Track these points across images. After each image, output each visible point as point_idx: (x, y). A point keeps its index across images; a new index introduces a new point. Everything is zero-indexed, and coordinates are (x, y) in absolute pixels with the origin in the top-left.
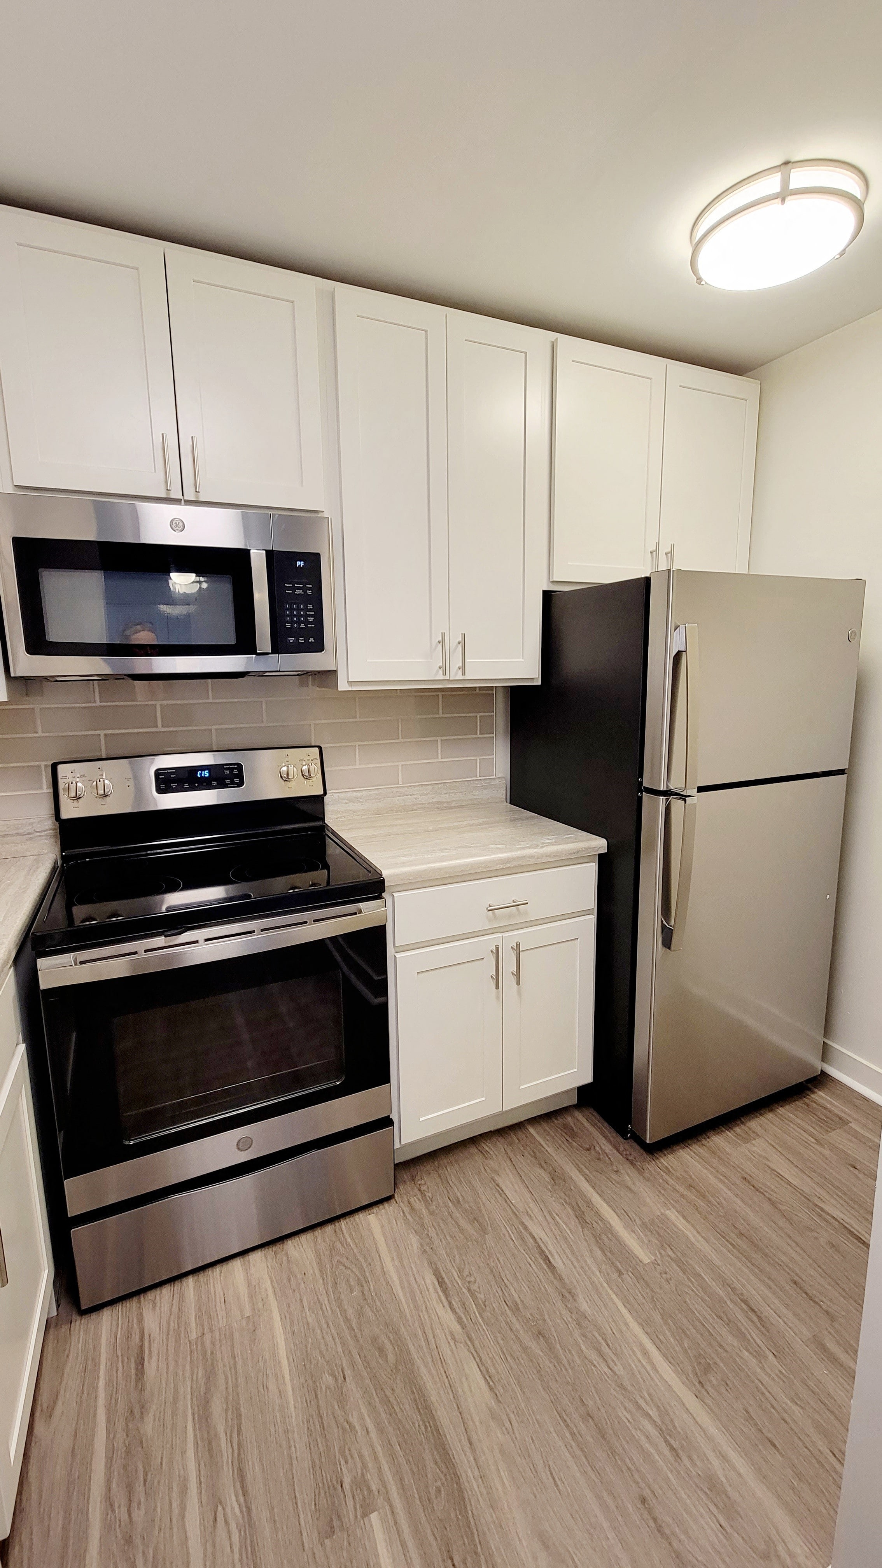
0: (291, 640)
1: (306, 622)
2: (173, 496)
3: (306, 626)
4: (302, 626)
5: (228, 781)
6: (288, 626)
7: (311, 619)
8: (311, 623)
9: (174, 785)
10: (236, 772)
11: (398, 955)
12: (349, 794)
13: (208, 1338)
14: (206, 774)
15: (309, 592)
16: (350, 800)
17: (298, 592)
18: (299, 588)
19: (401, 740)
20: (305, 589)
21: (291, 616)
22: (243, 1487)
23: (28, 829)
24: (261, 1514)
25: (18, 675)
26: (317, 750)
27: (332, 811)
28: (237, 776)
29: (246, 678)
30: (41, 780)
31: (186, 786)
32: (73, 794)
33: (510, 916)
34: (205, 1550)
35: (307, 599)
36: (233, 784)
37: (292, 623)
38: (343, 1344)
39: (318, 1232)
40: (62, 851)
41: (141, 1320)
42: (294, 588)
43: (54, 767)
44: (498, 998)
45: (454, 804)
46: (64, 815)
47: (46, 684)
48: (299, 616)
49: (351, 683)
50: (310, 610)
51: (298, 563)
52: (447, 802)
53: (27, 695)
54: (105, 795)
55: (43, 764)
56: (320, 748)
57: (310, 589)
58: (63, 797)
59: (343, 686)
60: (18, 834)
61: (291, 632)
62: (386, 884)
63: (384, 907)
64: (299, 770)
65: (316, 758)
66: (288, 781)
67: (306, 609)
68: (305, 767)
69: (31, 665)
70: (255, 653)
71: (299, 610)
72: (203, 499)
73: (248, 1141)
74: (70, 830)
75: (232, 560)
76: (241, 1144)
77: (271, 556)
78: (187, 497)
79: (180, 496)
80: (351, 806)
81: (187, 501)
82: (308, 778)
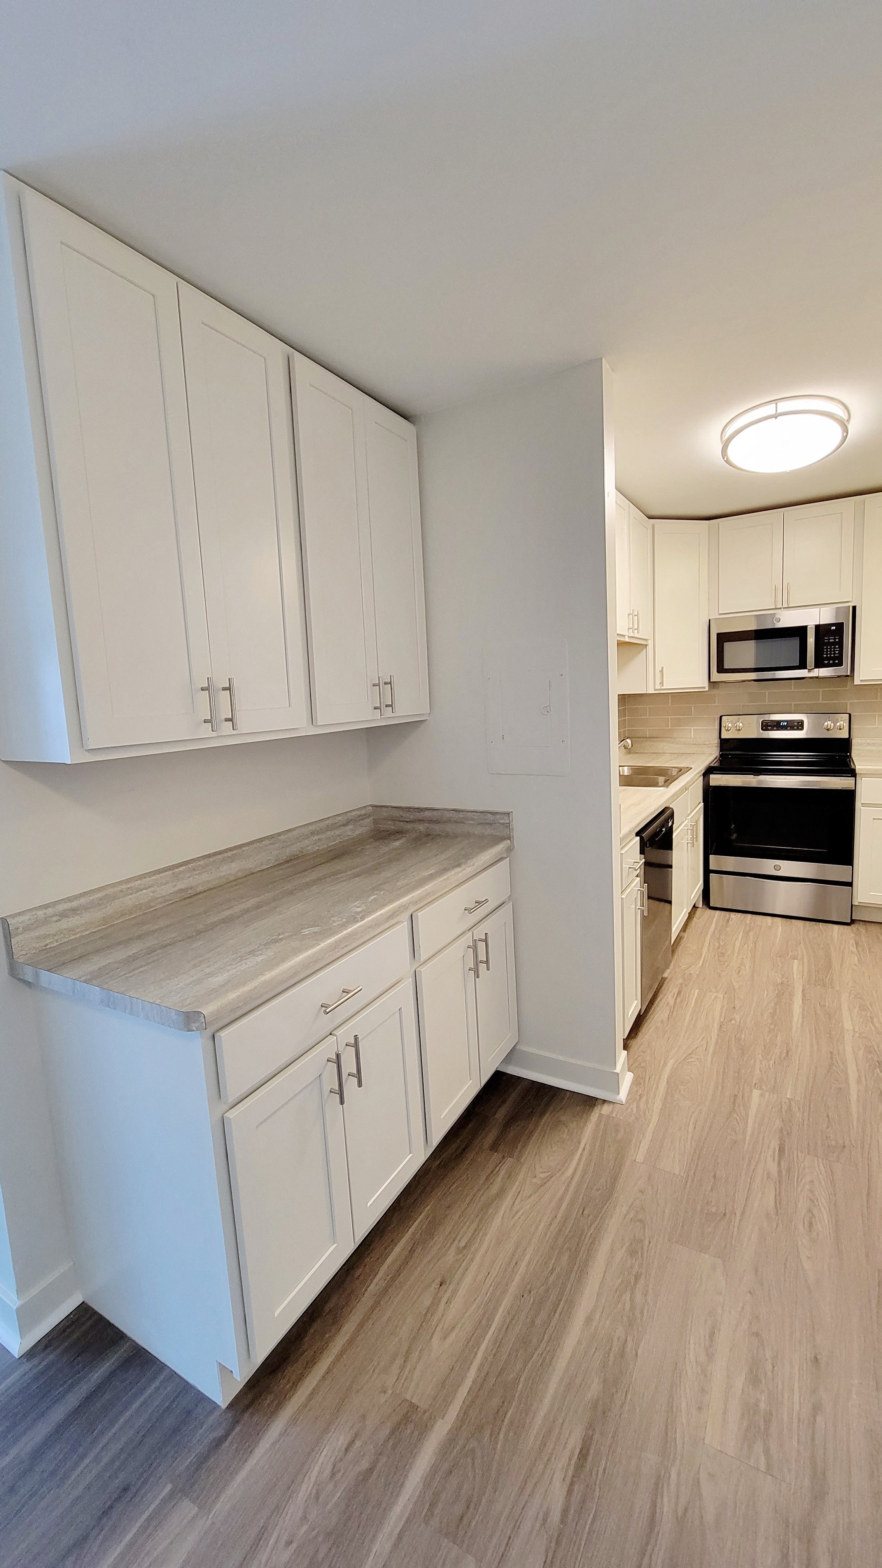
0: (827, 662)
1: (834, 653)
2: (778, 607)
3: (834, 655)
4: (832, 655)
5: (796, 728)
6: (825, 656)
7: (837, 652)
8: (837, 654)
9: (769, 728)
10: (800, 724)
11: (862, 808)
12: (865, 740)
14: (786, 724)
15: (837, 640)
16: (869, 744)
17: (831, 641)
18: (832, 639)
20: (835, 639)
21: (827, 652)
23: (708, 743)
25: (712, 680)
26: (848, 715)
27: (856, 748)
28: (800, 726)
30: (715, 724)
31: (775, 728)
32: (727, 729)
35: (835, 644)
36: (798, 729)
37: (827, 654)
38: (804, 940)
39: (808, 922)
40: (720, 752)
41: (730, 915)
42: (829, 639)
43: (721, 718)
46: (723, 737)
47: (721, 684)
48: (831, 651)
49: (862, 681)
50: (837, 648)
51: (832, 628)
53: (714, 688)
54: (739, 730)
55: (716, 716)
56: (850, 715)
57: (837, 638)
58: (723, 729)
59: (857, 682)
60: (704, 744)
61: (827, 658)
62: (857, 772)
63: (854, 781)
64: (835, 725)
65: (846, 720)
66: (828, 730)
67: (835, 648)
68: (838, 724)
69: (716, 677)
70: (806, 669)
71: (831, 648)
72: (790, 606)
73: (779, 867)
74: (724, 744)
75: (800, 632)
76: (775, 867)
77: (818, 627)
78: (784, 606)
79: (781, 607)
80: (869, 748)
81: (784, 608)
82: (840, 729)
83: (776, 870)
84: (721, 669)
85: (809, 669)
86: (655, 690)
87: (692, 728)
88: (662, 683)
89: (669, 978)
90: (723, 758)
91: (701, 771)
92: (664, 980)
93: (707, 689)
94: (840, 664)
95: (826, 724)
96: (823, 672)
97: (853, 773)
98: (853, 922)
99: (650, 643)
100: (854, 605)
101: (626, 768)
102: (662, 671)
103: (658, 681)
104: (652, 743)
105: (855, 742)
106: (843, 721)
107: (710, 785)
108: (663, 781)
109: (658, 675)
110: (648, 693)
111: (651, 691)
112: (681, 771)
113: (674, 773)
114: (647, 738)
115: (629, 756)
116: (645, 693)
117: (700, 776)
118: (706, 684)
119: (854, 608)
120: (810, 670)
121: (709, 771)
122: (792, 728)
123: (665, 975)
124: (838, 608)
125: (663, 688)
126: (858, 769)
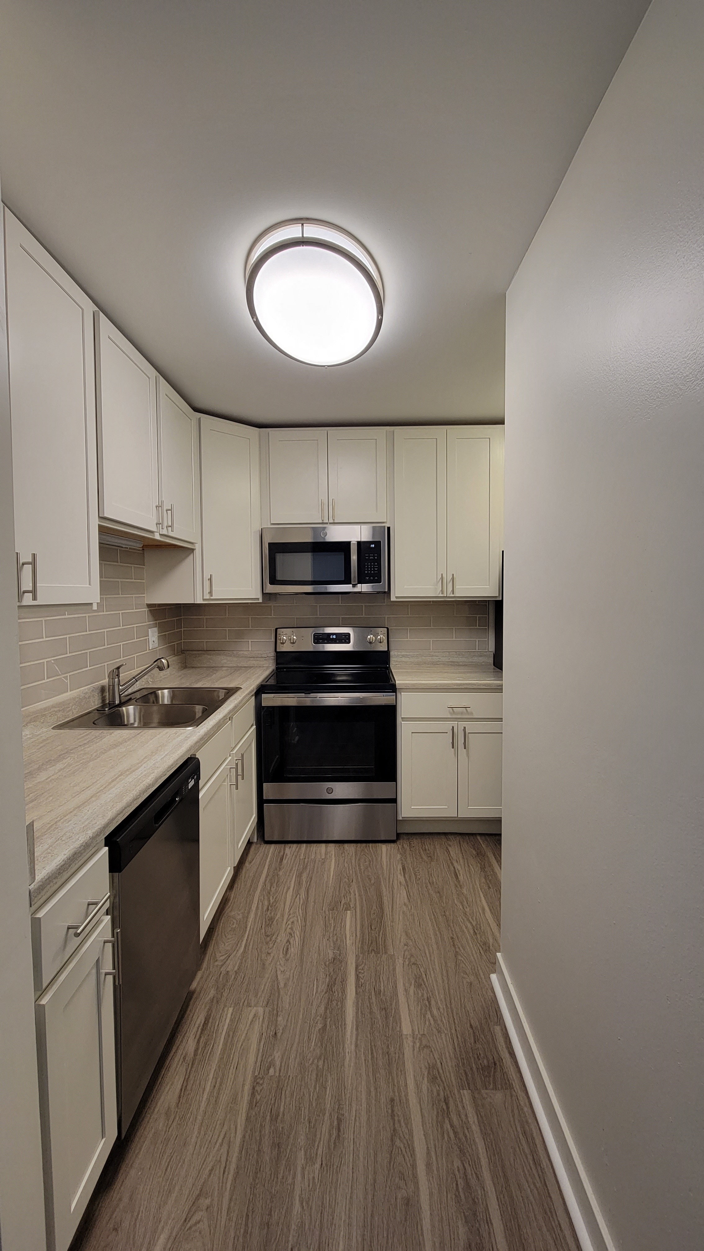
0: (367, 578)
1: (374, 570)
2: (324, 522)
3: (374, 572)
4: (372, 572)
5: (343, 641)
6: (366, 572)
7: (376, 569)
8: (376, 571)
9: (321, 641)
10: (347, 637)
11: (402, 722)
12: (403, 653)
13: (306, 860)
14: (334, 637)
15: (376, 558)
16: (403, 656)
17: (371, 558)
18: (371, 556)
19: (432, 627)
20: (374, 556)
21: (368, 568)
22: (307, 893)
23: (264, 656)
24: (311, 899)
25: (266, 592)
26: (386, 629)
27: (394, 661)
28: (347, 639)
29: (350, 595)
30: (271, 636)
31: (325, 642)
32: (282, 641)
33: (462, 713)
34: (291, 902)
35: (374, 561)
36: (345, 642)
37: (368, 571)
38: (356, 874)
39: (359, 845)
40: (276, 667)
41: (284, 850)
42: (369, 556)
43: (276, 629)
44: (455, 754)
45: (461, 664)
46: (278, 650)
47: (275, 596)
48: (371, 568)
49: (397, 597)
50: (376, 566)
51: (371, 546)
52: (458, 662)
53: (268, 600)
54: (294, 643)
55: (273, 629)
56: (389, 629)
57: (376, 556)
58: (278, 641)
59: (393, 598)
60: (262, 657)
61: (367, 575)
62: (397, 687)
63: (395, 697)
64: (376, 638)
65: (385, 634)
66: (370, 643)
67: (374, 565)
68: (379, 637)
69: (271, 589)
70: (351, 584)
71: (371, 565)
72: (336, 522)
73: (331, 790)
74: (281, 657)
75: (344, 547)
76: (328, 790)
77: (359, 543)
78: (330, 522)
79: (327, 522)
80: (403, 659)
81: (330, 523)
82: (380, 642)
83: (329, 793)
84: (274, 581)
85: (353, 584)
86: (204, 600)
87: (250, 640)
88: (211, 593)
89: (198, 990)
90: (279, 672)
91: (253, 691)
92: (190, 995)
93: (261, 601)
94: (379, 581)
95: (369, 637)
96: (364, 588)
97: (393, 688)
98: (399, 836)
99: (198, 547)
100: (388, 526)
101: (166, 691)
102: (210, 580)
103: (207, 590)
104: (209, 657)
105: (392, 653)
106: (382, 636)
107: (263, 705)
108: (201, 710)
109: (207, 583)
110: (195, 603)
111: (199, 601)
112: (230, 692)
113: (222, 694)
114: (204, 651)
115: (185, 671)
116: (193, 603)
117: (252, 696)
118: (259, 595)
119: (389, 528)
120: (354, 586)
121: (261, 690)
122: (341, 642)
123: (194, 985)
124: (374, 527)
125: (212, 598)
126: (398, 684)
